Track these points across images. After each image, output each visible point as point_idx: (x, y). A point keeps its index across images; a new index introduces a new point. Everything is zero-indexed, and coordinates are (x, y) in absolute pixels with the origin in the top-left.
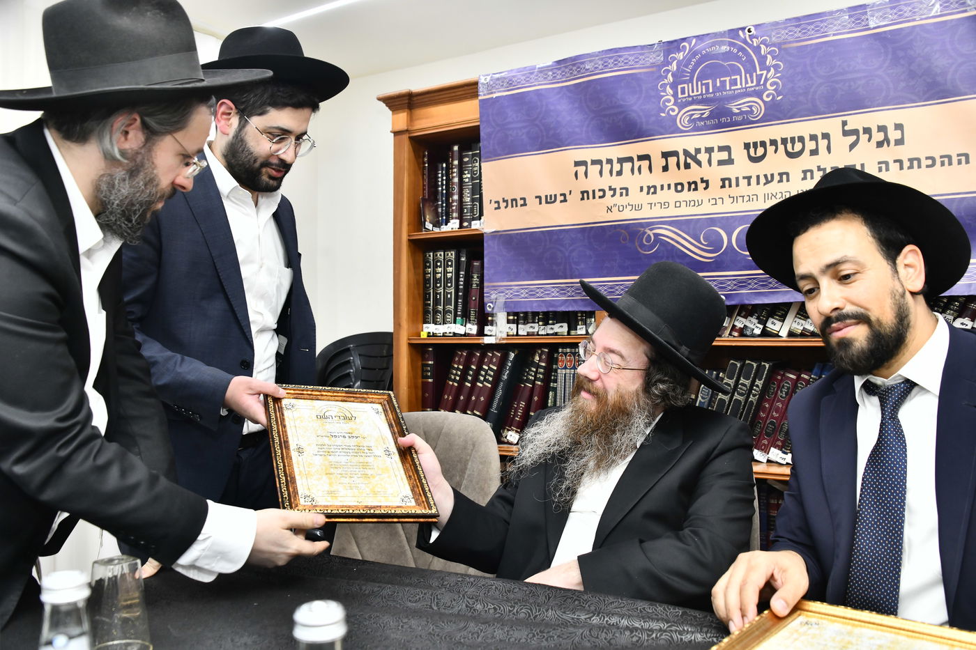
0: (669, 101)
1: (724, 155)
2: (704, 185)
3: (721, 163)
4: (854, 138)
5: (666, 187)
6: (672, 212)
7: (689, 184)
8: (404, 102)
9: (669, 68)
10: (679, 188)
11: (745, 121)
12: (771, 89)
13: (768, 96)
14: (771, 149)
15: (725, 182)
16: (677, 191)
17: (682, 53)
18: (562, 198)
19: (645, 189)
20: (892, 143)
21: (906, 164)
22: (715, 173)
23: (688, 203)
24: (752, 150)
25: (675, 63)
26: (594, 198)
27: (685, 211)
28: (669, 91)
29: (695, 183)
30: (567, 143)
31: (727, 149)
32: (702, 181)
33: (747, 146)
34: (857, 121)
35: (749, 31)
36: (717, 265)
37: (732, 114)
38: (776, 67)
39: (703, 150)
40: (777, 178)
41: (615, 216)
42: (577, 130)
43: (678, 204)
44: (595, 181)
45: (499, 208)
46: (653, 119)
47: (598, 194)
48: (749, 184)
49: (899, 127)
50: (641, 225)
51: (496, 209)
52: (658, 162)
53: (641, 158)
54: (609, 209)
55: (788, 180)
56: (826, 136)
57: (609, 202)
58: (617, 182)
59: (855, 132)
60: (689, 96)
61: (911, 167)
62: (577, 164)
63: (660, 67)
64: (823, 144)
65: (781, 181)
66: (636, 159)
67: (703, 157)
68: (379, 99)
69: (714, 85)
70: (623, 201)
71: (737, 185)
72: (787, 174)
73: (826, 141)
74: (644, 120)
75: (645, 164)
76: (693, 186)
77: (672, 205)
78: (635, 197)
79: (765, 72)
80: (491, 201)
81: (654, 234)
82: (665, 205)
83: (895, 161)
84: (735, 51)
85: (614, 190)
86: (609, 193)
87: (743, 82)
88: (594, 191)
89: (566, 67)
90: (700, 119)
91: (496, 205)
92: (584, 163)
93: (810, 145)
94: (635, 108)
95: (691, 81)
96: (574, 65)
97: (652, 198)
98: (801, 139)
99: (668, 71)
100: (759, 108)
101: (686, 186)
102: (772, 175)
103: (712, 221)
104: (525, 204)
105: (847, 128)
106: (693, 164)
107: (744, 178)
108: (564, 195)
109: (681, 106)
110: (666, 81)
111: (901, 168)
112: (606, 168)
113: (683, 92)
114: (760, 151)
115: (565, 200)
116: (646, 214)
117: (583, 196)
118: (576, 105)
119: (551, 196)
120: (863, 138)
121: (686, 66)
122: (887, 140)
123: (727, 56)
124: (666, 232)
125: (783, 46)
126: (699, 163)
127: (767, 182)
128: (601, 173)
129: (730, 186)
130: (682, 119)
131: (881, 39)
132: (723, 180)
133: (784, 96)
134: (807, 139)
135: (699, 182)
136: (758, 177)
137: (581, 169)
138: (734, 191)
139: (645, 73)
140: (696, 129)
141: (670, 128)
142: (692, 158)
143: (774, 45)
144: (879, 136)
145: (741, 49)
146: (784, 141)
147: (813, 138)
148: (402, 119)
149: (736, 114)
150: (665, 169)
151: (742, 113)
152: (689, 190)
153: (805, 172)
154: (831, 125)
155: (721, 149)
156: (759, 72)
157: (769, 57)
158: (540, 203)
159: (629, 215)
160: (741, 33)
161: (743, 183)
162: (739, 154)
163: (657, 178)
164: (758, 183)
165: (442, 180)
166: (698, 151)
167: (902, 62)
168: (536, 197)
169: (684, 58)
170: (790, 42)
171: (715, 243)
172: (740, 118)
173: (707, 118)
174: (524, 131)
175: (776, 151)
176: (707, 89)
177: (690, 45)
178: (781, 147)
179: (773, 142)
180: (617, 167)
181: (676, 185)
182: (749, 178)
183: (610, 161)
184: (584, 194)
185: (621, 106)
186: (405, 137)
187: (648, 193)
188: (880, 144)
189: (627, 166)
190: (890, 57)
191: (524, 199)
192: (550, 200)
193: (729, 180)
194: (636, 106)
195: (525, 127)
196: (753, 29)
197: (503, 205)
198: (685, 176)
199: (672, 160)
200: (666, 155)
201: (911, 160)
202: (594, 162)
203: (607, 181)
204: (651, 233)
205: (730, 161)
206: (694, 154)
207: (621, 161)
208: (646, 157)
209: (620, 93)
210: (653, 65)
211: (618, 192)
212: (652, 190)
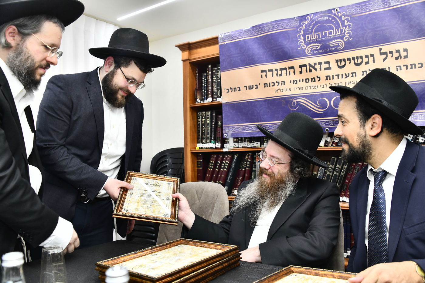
0: (302, 42)
1: (327, 66)
2: (318, 79)
3: (325, 69)
4: (385, 56)
5: (301, 81)
6: (304, 91)
7: (312, 79)
8: (187, 47)
9: (302, 28)
10: (307, 81)
11: (336, 50)
12: (347, 35)
13: (346, 38)
14: (348, 62)
15: (327, 78)
16: (306, 82)
17: (307, 21)
18: (256, 87)
19: (292, 82)
20: (403, 57)
21: (409, 67)
22: (323, 74)
23: (311, 87)
24: (339, 63)
25: (304, 25)
26: (270, 86)
27: (310, 91)
28: (302, 38)
29: (314, 78)
30: (258, 62)
31: (328, 63)
33: (337, 61)
34: (386, 48)
35: (337, 10)
36: (325, 115)
37: (330, 47)
38: (349, 25)
39: (317, 64)
40: (351, 75)
41: (279, 94)
42: (262, 56)
43: (307, 88)
44: (270, 79)
45: (228, 92)
46: (295, 51)
47: (272, 84)
48: (338, 78)
49: (405, 50)
50: (291, 98)
51: (227, 92)
52: (298, 70)
53: (290, 68)
54: (277, 91)
55: (356, 76)
56: (372, 55)
57: (276, 87)
58: (280, 79)
59: (385, 53)
60: (311, 40)
61: (411, 68)
62: (262, 71)
63: (297, 27)
64: (371, 59)
66: (288, 68)
67: (317, 67)
68: (176, 46)
69: (322, 35)
70: (283, 87)
71: (333, 79)
72: (355, 73)
73: (372, 58)
74: (291, 51)
75: (292, 70)
77: (304, 88)
78: (288, 85)
79: (344, 28)
80: (225, 89)
81: (296, 101)
82: (301, 88)
83: (404, 66)
84: (331, 19)
85: (279, 82)
86: (276, 84)
87: (335, 33)
88: (270, 83)
89: (256, 29)
90: (316, 50)
91: (227, 91)
92: (265, 71)
93: (365, 60)
94: (287, 46)
95: (311, 33)
96: (259, 28)
97: (295, 86)
98: (361, 57)
99: (301, 29)
100: (342, 44)
101: (310, 80)
102: (349, 74)
103: (322, 95)
104: (240, 90)
105: (382, 51)
106: (313, 70)
107: (336, 75)
108: (257, 85)
109: (307, 44)
110: (300, 34)
111: (407, 69)
113: (308, 38)
114: (343, 63)
115: (257, 88)
116: (292, 93)
117: (265, 85)
118: (261, 46)
119: (251, 86)
120: (389, 56)
121: (309, 27)
122: (400, 56)
123: (327, 21)
124: (302, 100)
125: (352, 16)
126: (316, 69)
127: (346, 77)
128: (273, 75)
129: (330, 79)
130: (308, 50)
131: (396, 10)
133: (353, 38)
134: (364, 57)
135: (316, 78)
136: (342, 75)
137: (264, 74)
138: (332, 81)
139: (291, 30)
140: (314, 54)
141: (303, 54)
142: (312, 67)
143: (348, 16)
144: (397, 55)
145: (334, 18)
146: (354, 58)
147: (367, 56)
148: (186, 55)
149: (332, 47)
150: (301, 72)
151: (334, 46)
152: (312, 81)
153: (363, 72)
154: (375, 50)
155: (325, 63)
156: (341, 28)
157: (346, 21)
158: (246, 89)
159: (285, 93)
160: (333, 11)
161: (336, 77)
162: (334, 65)
163: (297, 77)
164: (342, 77)
165: (204, 81)
166: (315, 64)
167: (406, 21)
168: (245, 87)
169: (308, 23)
170: (355, 14)
171: (324, 105)
172: (333, 49)
173: (319, 49)
174: (239, 58)
175: (350, 63)
176: (319, 36)
177: (310, 17)
178: (352, 61)
179: (349, 59)
180: (279, 72)
181: (306, 79)
182: (338, 75)
183: (276, 70)
185: (280, 45)
186: (188, 62)
187: (294, 83)
188: (397, 58)
189: (284, 72)
190: (401, 19)
191: (239, 88)
192: (251, 88)
193: (329, 76)
194: (287, 45)
195: (239, 56)
196: (338, 9)
197: (230, 90)
198: (310, 75)
199: (304, 69)
200: (301, 66)
201: (411, 65)
202: (269, 71)
203: (275, 79)
204: (295, 101)
205: (329, 68)
206: (313, 65)
207: (281, 70)
208: (292, 68)
209: (280, 39)
210: (294, 27)
211: (280, 83)
212: (295, 82)
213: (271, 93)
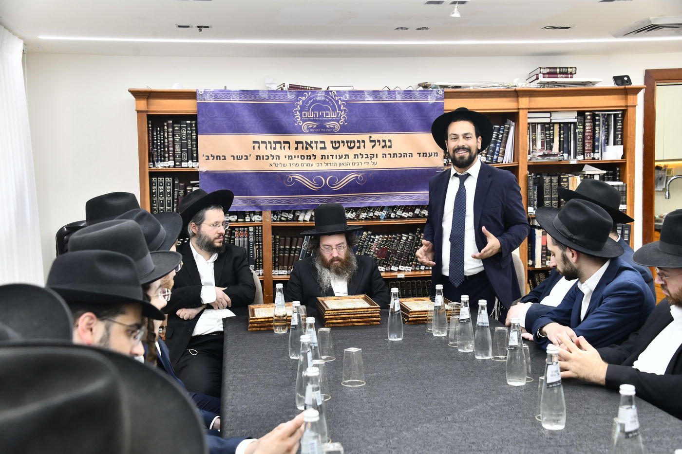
0: (298, 118)
1: (322, 145)
2: (314, 157)
3: (321, 148)
4: (374, 143)
5: (296, 157)
6: (300, 168)
8: (144, 95)
9: (298, 103)
10: (303, 157)
11: (331, 131)
12: (343, 119)
13: (341, 122)
14: (342, 144)
15: (323, 157)
16: (301, 159)
17: (304, 97)
18: (246, 158)
19: (287, 157)
20: (388, 147)
21: (392, 155)
22: (319, 153)
23: (307, 165)
24: (334, 144)
25: (301, 101)
26: (263, 159)
27: (306, 168)
28: (298, 113)
29: (310, 156)
30: (249, 131)
31: (323, 142)
32: (313, 155)
33: (332, 142)
34: (375, 137)
35: (334, 93)
36: (320, 192)
37: (326, 128)
38: (345, 110)
39: (314, 142)
40: (344, 157)
41: (274, 168)
42: (253, 125)
43: (302, 165)
44: (263, 151)
45: (208, 159)
46: (292, 126)
47: (265, 158)
48: (333, 158)
49: (390, 141)
50: (287, 173)
51: (206, 159)
52: (293, 145)
53: (285, 142)
54: (271, 165)
55: (348, 158)
56: (363, 141)
57: (270, 161)
58: (274, 153)
59: (374, 141)
60: (307, 117)
61: (394, 157)
62: (254, 142)
63: (294, 102)
64: (362, 144)
65: (345, 158)
66: (282, 143)
67: (314, 145)
68: (130, 91)
69: (319, 114)
70: (277, 162)
71: (328, 159)
72: (348, 155)
73: (363, 144)
74: (287, 125)
75: (287, 145)
76: (309, 157)
77: (300, 165)
78: (283, 160)
79: (340, 112)
80: (203, 155)
81: (293, 178)
82: (297, 165)
83: (388, 154)
84: (328, 100)
85: (273, 156)
86: (271, 158)
87: (331, 115)
88: (263, 156)
89: (247, 94)
90: (312, 128)
92: (258, 142)
93: (357, 145)
94: (284, 120)
95: (309, 111)
96: (252, 94)
97: (291, 161)
98: (354, 142)
99: (298, 104)
100: (338, 127)
101: (306, 157)
102: (342, 155)
103: (319, 173)
104: (225, 159)
105: (371, 139)
106: (309, 148)
107: (331, 155)
108: (247, 156)
109: (304, 121)
110: (297, 109)
111: (391, 157)
112: (269, 145)
113: (305, 115)
114: (337, 145)
115: (247, 159)
116: (288, 168)
117: (257, 158)
118: (252, 113)
119: (239, 156)
120: (377, 144)
121: (307, 104)
122: (386, 145)
123: (324, 102)
124: (298, 177)
125: (348, 102)
126: (312, 148)
127: (340, 158)
128: (266, 147)
129: (325, 159)
130: (305, 126)
131: (385, 105)
132: (322, 156)
133: (348, 123)
134: (356, 142)
135: (312, 156)
136: (336, 156)
137: (256, 145)
138: (326, 161)
139: (287, 104)
140: (310, 132)
141: (299, 131)
142: (309, 145)
143: (344, 101)
144: (383, 144)
145: (330, 100)
146: (347, 142)
147: (359, 142)
148: (143, 104)
149: (328, 128)
150: (297, 148)
151: (330, 128)
152: (307, 159)
153: (355, 155)
154: (365, 137)
155: (321, 142)
156: (338, 112)
157: (342, 106)
158: (234, 159)
159: (280, 168)
160: (330, 93)
161: (330, 157)
162: (329, 145)
163: (292, 152)
164: (336, 158)
166: (311, 142)
167: (391, 116)
168: (232, 156)
169: (306, 100)
170: (350, 101)
171: (319, 182)
172: (330, 130)
173: (315, 128)
174: (225, 122)
175: (344, 145)
176: (316, 115)
177: (308, 94)
178: (346, 144)
179: (343, 142)
180: (273, 146)
181: (301, 156)
182: (332, 156)
183: (270, 142)
184: (258, 157)
185: (276, 118)
186: (145, 115)
187: (289, 159)
188: (383, 147)
189: (278, 145)
190: (387, 113)
191: (225, 156)
192: (239, 158)
193: (325, 156)
194: (284, 119)
195: (225, 121)
196: (335, 93)
197: (211, 158)
198: (305, 153)
199: (300, 145)
200: (297, 143)
201: (394, 154)
202: (263, 142)
203: (269, 152)
204: (291, 177)
205: (325, 148)
206: (310, 143)
207: (275, 143)
208: (288, 143)
209: (277, 112)
210: (291, 101)
211: (275, 157)
212: (290, 157)
213: (264, 166)
